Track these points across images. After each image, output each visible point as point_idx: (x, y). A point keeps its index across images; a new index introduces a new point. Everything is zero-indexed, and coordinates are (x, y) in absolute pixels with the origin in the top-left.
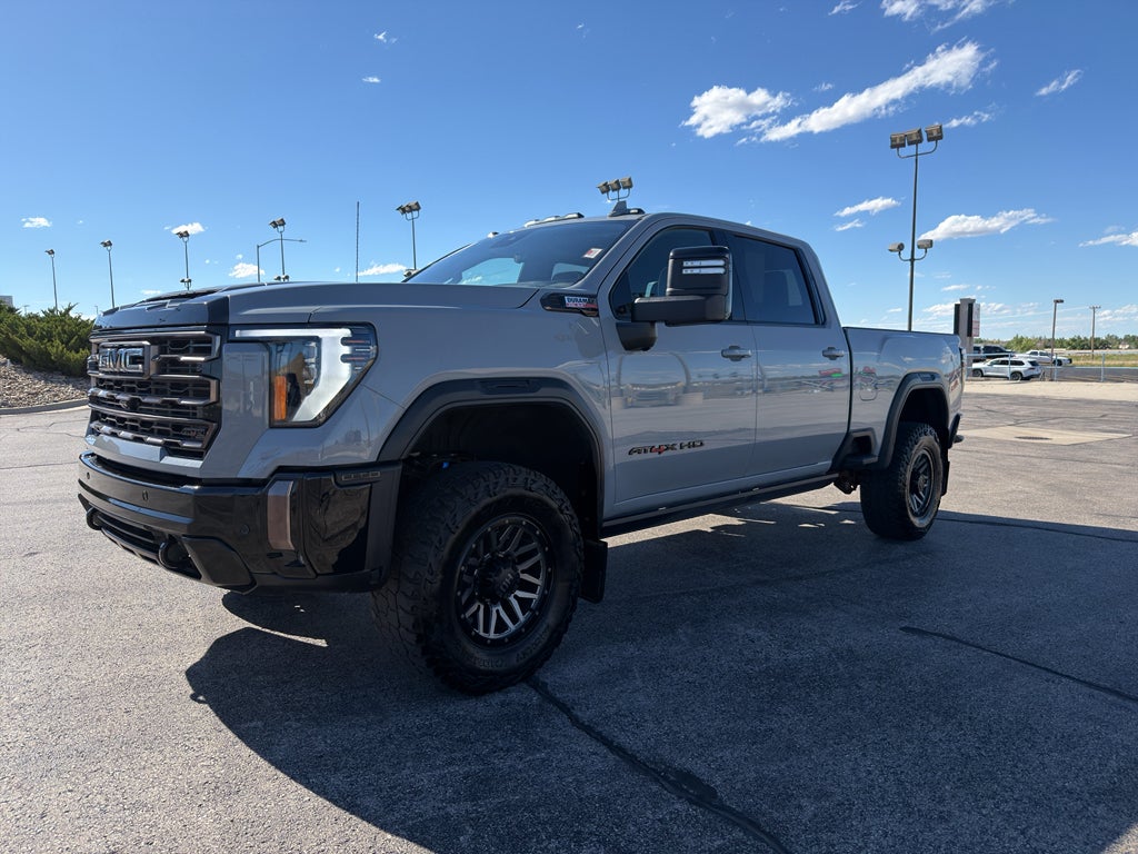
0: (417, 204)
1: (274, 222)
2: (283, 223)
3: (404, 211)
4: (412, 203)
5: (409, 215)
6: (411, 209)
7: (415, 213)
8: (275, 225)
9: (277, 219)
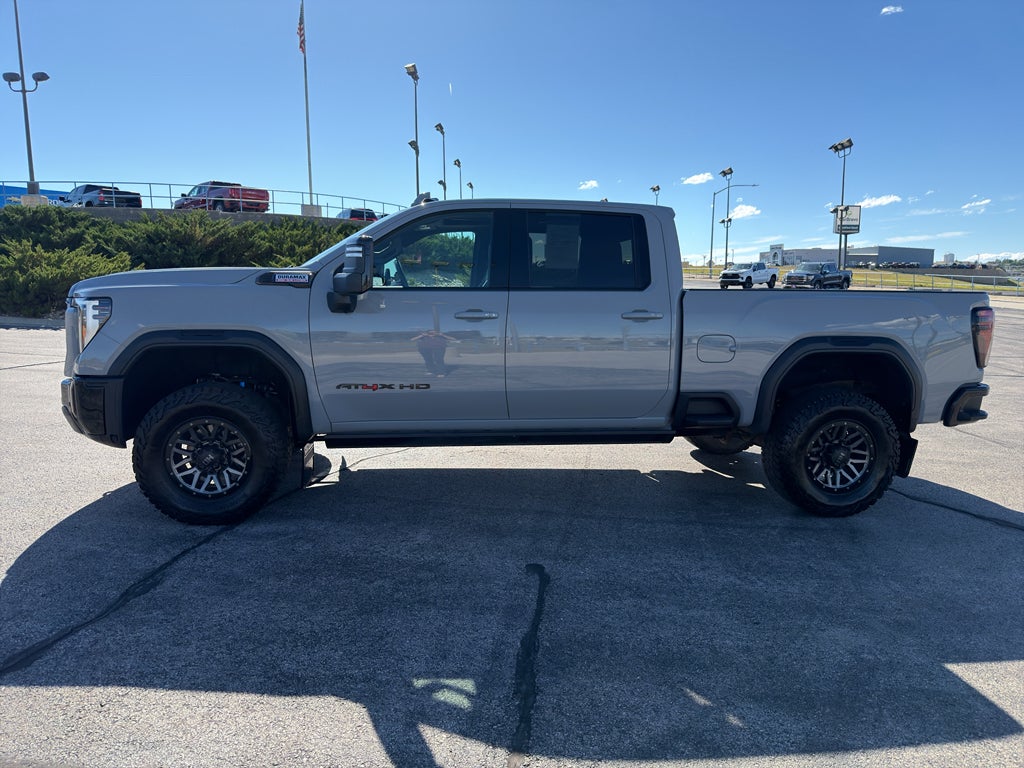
0: (849, 141)
1: (723, 172)
2: (731, 171)
3: (836, 148)
4: (844, 141)
5: (841, 153)
6: (843, 147)
7: (847, 150)
8: (724, 173)
9: (726, 169)
